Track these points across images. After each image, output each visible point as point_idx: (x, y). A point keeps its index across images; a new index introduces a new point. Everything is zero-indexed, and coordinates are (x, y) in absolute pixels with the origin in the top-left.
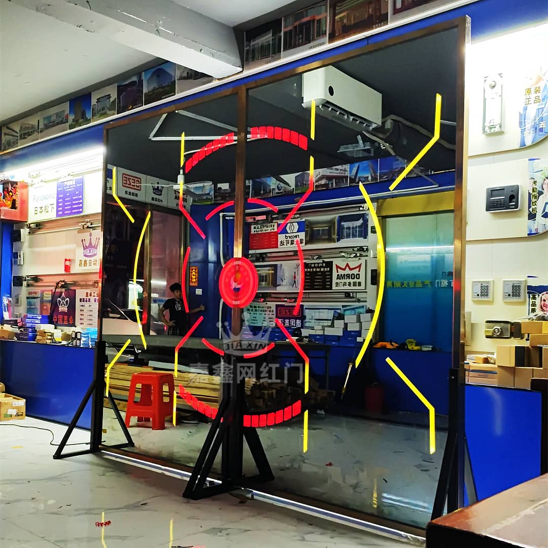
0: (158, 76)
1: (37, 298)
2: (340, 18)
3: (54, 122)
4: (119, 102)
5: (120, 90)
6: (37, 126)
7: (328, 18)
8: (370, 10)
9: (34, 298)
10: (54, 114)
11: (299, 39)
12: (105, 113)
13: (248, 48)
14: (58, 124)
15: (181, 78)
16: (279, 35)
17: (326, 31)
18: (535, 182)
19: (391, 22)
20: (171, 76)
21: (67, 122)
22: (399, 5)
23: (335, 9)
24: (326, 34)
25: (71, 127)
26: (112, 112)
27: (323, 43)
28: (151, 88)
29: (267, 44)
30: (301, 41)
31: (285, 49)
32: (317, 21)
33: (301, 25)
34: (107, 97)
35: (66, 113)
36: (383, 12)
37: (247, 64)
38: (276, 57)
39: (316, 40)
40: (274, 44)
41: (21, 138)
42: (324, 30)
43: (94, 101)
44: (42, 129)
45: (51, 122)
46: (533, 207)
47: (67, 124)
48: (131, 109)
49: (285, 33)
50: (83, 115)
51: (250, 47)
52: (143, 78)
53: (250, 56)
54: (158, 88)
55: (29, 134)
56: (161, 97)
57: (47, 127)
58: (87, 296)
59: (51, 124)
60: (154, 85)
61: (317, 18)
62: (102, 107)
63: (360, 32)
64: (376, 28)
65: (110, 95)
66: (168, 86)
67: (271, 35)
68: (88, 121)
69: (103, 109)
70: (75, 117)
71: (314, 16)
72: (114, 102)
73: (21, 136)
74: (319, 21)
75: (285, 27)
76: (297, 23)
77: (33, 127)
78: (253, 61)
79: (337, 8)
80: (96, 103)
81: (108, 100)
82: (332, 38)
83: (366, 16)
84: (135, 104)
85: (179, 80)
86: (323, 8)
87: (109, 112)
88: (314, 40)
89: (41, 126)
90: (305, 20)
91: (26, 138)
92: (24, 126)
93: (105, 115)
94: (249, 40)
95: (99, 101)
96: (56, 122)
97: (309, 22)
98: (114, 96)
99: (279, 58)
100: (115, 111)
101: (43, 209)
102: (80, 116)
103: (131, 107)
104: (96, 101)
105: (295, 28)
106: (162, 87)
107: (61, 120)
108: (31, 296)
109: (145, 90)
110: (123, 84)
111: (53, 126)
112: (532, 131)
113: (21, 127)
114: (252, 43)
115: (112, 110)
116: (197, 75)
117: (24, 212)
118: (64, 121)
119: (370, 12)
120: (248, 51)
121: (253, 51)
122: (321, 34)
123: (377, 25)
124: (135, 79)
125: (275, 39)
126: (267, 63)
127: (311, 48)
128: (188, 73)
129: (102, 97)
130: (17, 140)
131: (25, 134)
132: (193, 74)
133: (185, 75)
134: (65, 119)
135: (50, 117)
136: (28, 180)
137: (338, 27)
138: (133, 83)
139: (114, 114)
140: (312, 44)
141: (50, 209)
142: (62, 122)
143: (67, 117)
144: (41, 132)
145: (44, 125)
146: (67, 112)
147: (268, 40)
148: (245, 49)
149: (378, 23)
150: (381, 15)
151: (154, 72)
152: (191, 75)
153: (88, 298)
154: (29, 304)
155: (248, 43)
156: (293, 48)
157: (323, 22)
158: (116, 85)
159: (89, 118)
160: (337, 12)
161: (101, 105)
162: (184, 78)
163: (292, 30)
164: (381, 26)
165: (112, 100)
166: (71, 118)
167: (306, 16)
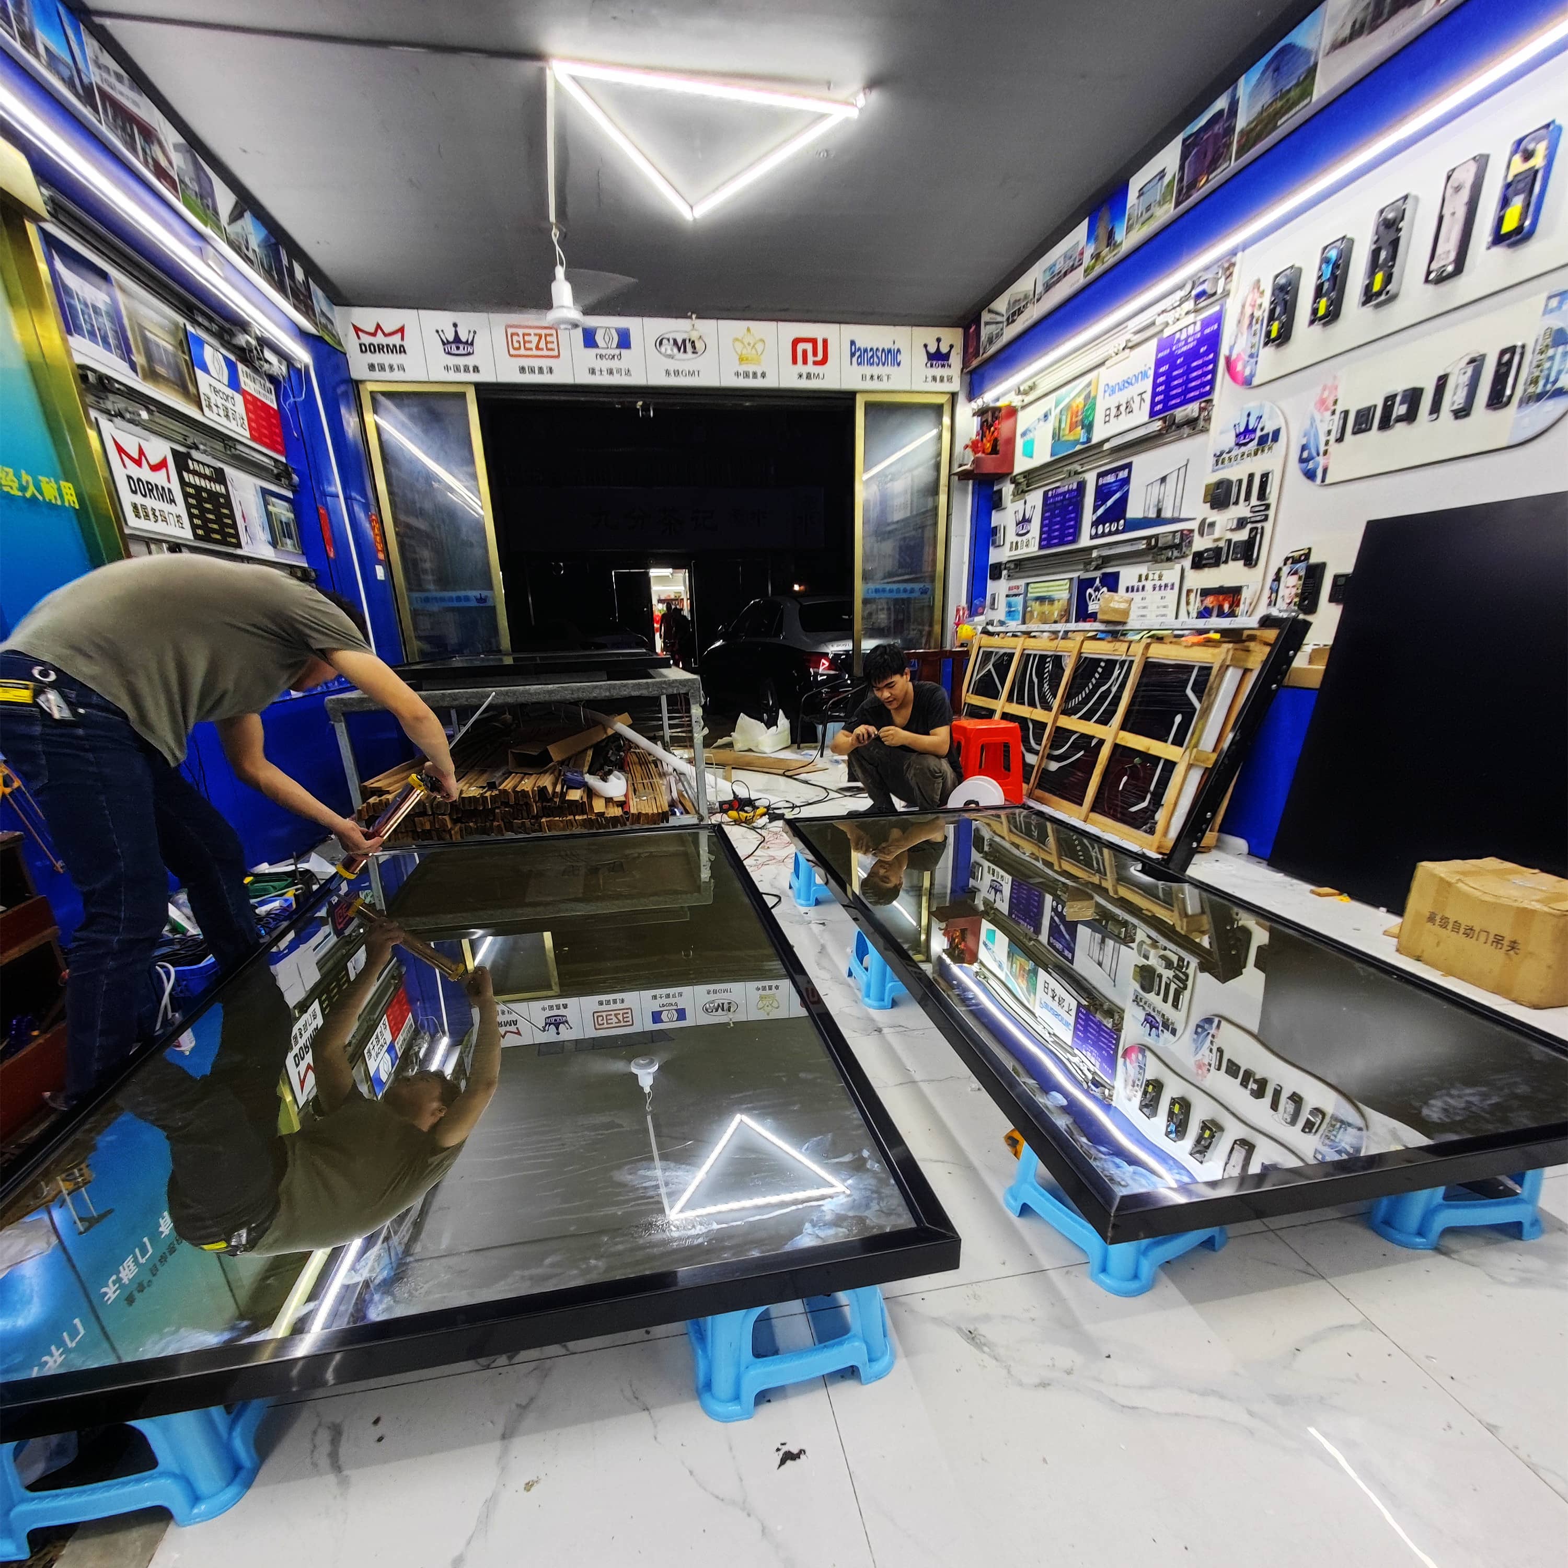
0: (1277, 70)
1: (1020, 595)
3: (1059, 271)
4: (1181, 180)
5: (1188, 147)
6: (1032, 290)
9: (1015, 595)
10: (1060, 257)
12: (1151, 216)
14: (1065, 274)
15: (1338, 46)
20: (1310, 54)
21: (1082, 264)
25: (1087, 272)
26: (1165, 207)
28: (1258, 108)
34: (1158, 178)
35: (1079, 246)
41: (1008, 324)
43: (1132, 198)
44: (1040, 294)
47: (1080, 269)
48: (1204, 185)
50: (1111, 236)
52: (1240, 91)
54: (1271, 104)
55: (1020, 312)
56: (1276, 123)
57: (1048, 287)
59: (1055, 277)
60: (1266, 98)
62: (1147, 204)
65: (1164, 170)
66: (1296, 85)
68: (1118, 247)
69: (1148, 209)
70: (1096, 247)
72: (1170, 184)
73: (1008, 319)
77: (1026, 294)
80: (1136, 202)
81: (1160, 184)
84: (1214, 168)
85: (1328, 53)
87: (1157, 212)
89: (1040, 289)
91: (1015, 320)
92: (1012, 299)
93: (1149, 221)
95: (1144, 193)
96: (1063, 272)
98: (1173, 167)
100: (1169, 204)
102: (1105, 241)
103: (1203, 180)
104: (1138, 194)
106: (1283, 95)
107: (1071, 264)
108: (1012, 592)
109: (1241, 123)
110: (1195, 129)
111: (1057, 281)
113: (1009, 303)
115: (1164, 203)
116: (1383, 16)
117: (1010, 460)
118: (1076, 264)
124: (1221, 103)
128: (1357, 22)
129: (1149, 182)
130: (1002, 329)
131: (1014, 314)
132: (1371, 17)
133: (1349, 31)
134: (1077, 260)
135: (1055, 264)
136: (1016, 401)
138: (1218, 114)
139: (1167, 212)
142: (1073, 268)
143: (1082, 253)
144: (1038, 300)
145: (1043, 283)
146: (1082, 240)
154: (1009, 605)
158: (1179, 136)
159: (1120, 238)
161: (1144, 202)
162: (1344, 43)
165: (1167, 180)
166: (1090, 251)
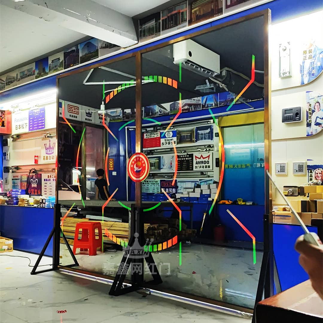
0: (88, 47)
1: (18, 179)
2: (195, 11)
3: (27, 74)
4: (65, 63)
5: (66, 55)
6: (16, 77)
7: (188, 11)
8: (212, 6)
9: (17, 179)
10: (26, 70)
11: (171, 24)
12: (57, 69)
13: (141, 29)
14: (29, 76)
15: (102, 48)
16: (159, 21)
17: (186, 19)
18: (310, 105)
19: (224, 13)
20: (96, 46)
21: (34, 75)
22: (229, 3)
23: (191, 6)
24: (186, 20)
25: (36, 78)
26: (61, 68)
27: (185, 26)
28: (84, 53)
29: (152, 27)
30: (172, 25)
31: (163, 30)
32: (181, 13)
33: (172, 16)
34: (58, 59)
35: (33, 70)
36: (219, 8)
37: (140, 39)
38: (158, 34)
39: (180, 24)
40: (156, 27)
41: (7, 85)
42: (185, 18)
43: (50, 62)
44: (19, 79)
45: (24, 75)
46: (310, 119)
47: (34, 76)
48: (72, 66)
49: (163, 20)
50: (44, 70)
51: (142, 29)
52: (79, 47)
53: (143, 34)
54: (88, 54)
55: (12, 82)
56: (90, 59)
57: (22, 78)
58: (48, 177)
59: (25, 76)
60: (86, 52)
61: (181, 11)
62: (55, 65)
63: (206, 19)
64: (216, 16)
65: (59, 58)
66: (94, 52)
67: (154, 21)
68: (47, 74)
69: (56, 66)
70: (39, 71)
71: (179, 10)
72: (62, 62)
73: (7, 83)
74: (183, 13)
75: (162, 17)
76: (169, 15)
77: (14, 78)
78: (143, 37)
79: (193, 5)
80: (51, 63)
81: (58, 61)
82: (190, 23)
83: (210, 10)
84: (75, 63)
85: (101, 48)
86: (185, 5)
87: (59, 68)
88: (179, 24)
89: (19, 77)
90: (174, 12)
91: (10, 84)
92: (8, 78)
93: (56, 70)
94: (141, 25)
95: (53, 62)
96: (28, 75)
97: (176, 14)
98: (62, 59)
99: (159, 35)
100: (63, 67)
101: (21, 126)
102: (42, 71)
103: (72, 65)
104: (51, 62)
105: (168, 17)
106: (91, 53)
107: (30, 73)
108: (14, 178)
109: (80, 55)
110: (67, 52)
111: (26, 77)
112: (308, 75)
113: (7, 78)
114: (143, 27)
115: (61, 67)
116: (111, 46)
117: (9, 128)
118: (32, 74)
119: (212, 7)
120: (141, 31)
121: (144, 31)
122: (183, 20)
123: (216, 15)
124: (74, 48)
125: (157, 24)
126: (152, 38)
127: (178, 29)
128: (106, 45)
129: (55, 60)
130: (5, 86)
131: (9, 82)
132: (109, 45)
133: (104, 46)
134: (32, 73)
135: (24, 72)
136: (11, 110)
137: (193, 16)
138: (73, 51)
139: (62, 70)
140: (178, 26)
141: (25, 127)
142: (31, 75)
143: (34, 72)
144: (19, 81)
145: (20, 76)
146: (34, 68)
147: (153, 24)
148: (140, 30)
149: (217, 14)
150: (218, 9)
151: (85, 44)
152: (108, 46)
153: (49, 179)
154: (14, 183)
155: (141, 26)
156: (168, 29)
157: (185, 13)
158: (63, 52)
159: (47, 72)
160: (192, 7)
161: (54, 64)
162: (104, 48)
163: (166, 18)
164: (219, 15)
165: (61, 61)
166: (37, 72)
167: (175, 10)
